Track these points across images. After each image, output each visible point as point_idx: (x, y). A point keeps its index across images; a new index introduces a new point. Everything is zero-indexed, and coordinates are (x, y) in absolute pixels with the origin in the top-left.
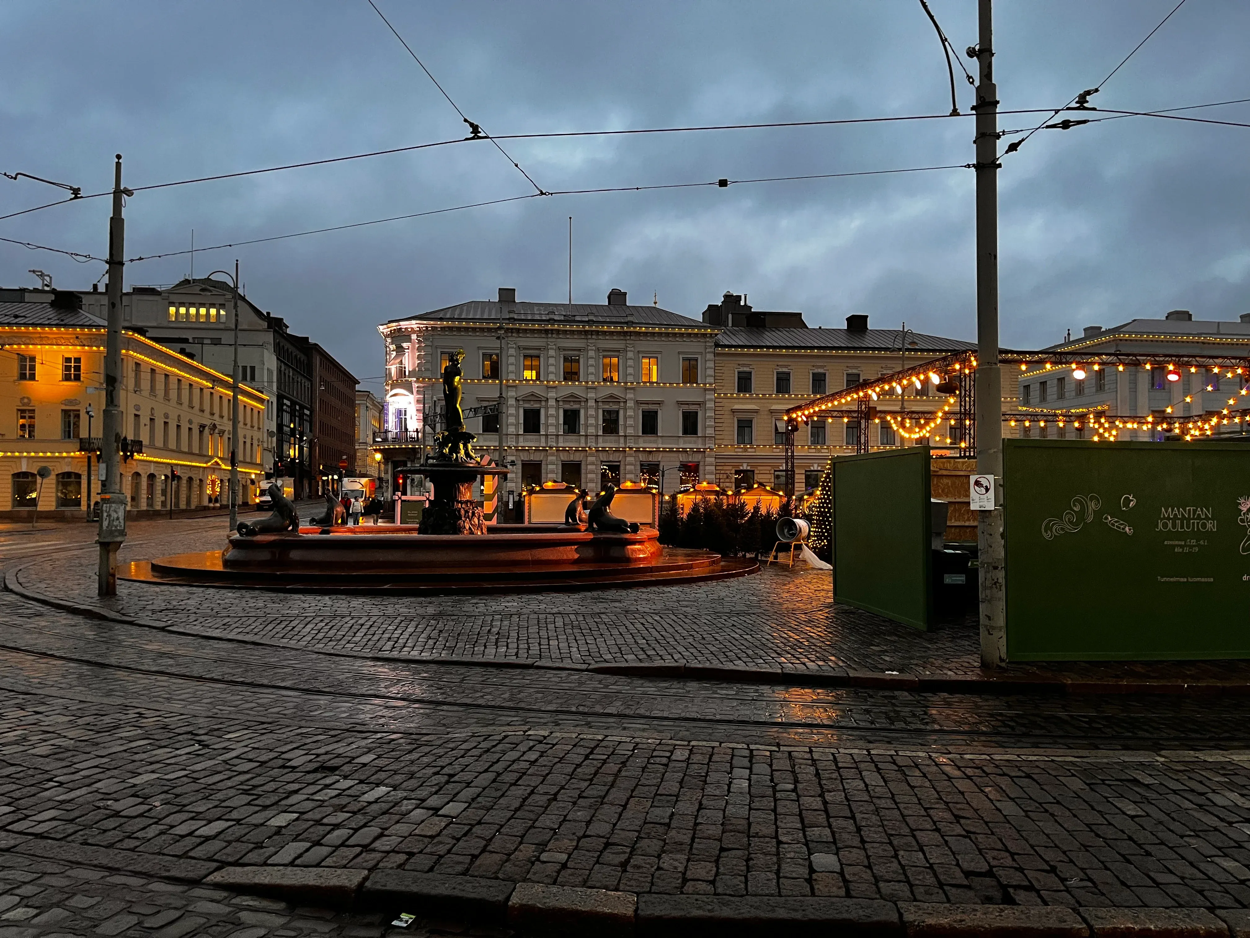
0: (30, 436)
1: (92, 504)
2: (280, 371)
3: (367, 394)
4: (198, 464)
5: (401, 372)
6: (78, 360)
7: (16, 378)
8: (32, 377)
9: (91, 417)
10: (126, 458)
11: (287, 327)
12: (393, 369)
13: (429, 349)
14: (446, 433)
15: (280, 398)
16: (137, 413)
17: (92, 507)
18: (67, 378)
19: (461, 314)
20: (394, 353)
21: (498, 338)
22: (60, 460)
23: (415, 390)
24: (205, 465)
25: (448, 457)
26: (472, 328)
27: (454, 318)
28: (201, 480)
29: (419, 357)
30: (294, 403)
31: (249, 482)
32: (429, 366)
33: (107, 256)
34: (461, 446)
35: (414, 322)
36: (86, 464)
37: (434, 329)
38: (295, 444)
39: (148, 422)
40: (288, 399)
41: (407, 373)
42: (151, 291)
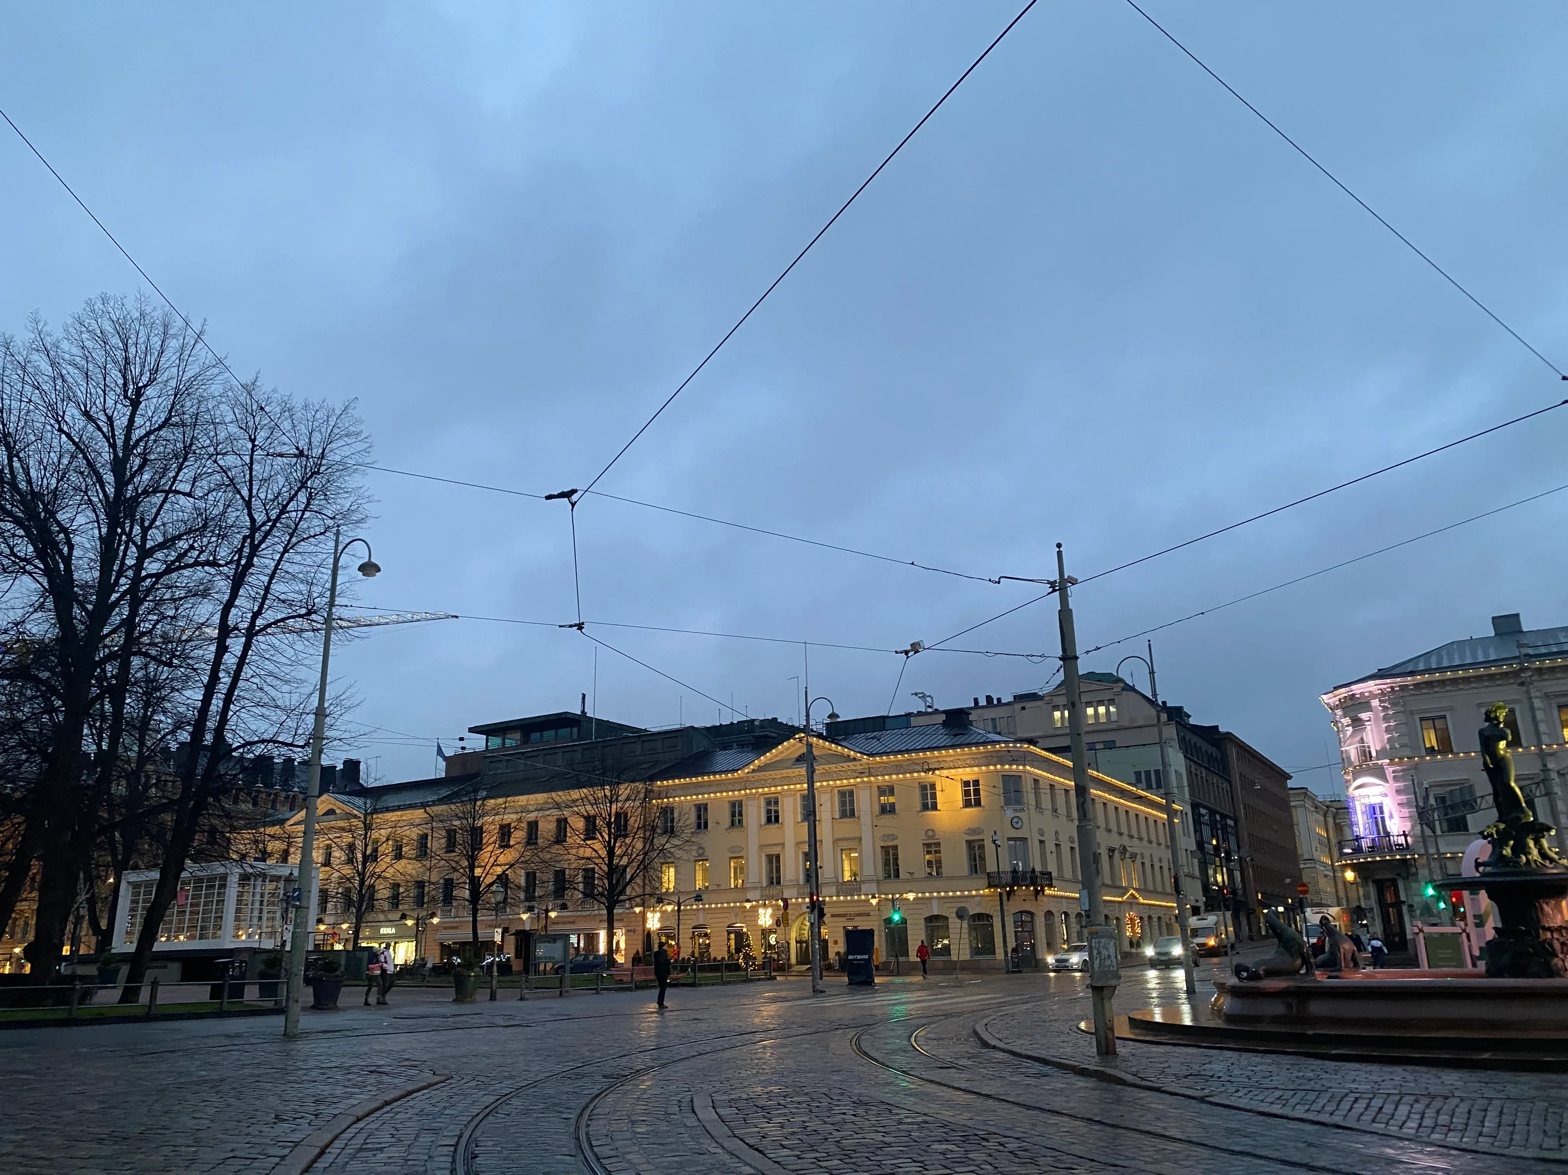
0: (937, 874)
1: (1009, 951)
2: (1191, 772)
3: (1303, 792)
4: (1112, 899)
5: (1365, 754)
6: (976, 783)
7: (919, 809)
8: (935, 807)
9: (997, 846)
10: (1037, 893)
11: (1189, 716)
12: (1352, 751)
13: (1402, 718)
14: (1502, 826)
15: (1195, 806)
16: (1042, 838)
17: (1009, 955)
18: (967, 804)
19: (1440, 661)
20: (1350, 728)
21: (1522, 684)
22: (969, 900)
23: (1390, 776)
24: (1120, 899)
25: (1512, 862)
26: (1463, 678)
27: (1431, 669)
28: (1117, 919)
29: (1388, 730)
30: (1212, 812)
31: (1173, 918)
32: (1406, 740)
33: (1060, 653)
34: (1531, 844)
35: (1371, 683)
36: (999, 903)
37: (1403, 688)
38: (1222, 867)
39: (1054, 849)
40: (1205, 807)
41: (1374, 754)
42: (1033, 697)
